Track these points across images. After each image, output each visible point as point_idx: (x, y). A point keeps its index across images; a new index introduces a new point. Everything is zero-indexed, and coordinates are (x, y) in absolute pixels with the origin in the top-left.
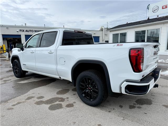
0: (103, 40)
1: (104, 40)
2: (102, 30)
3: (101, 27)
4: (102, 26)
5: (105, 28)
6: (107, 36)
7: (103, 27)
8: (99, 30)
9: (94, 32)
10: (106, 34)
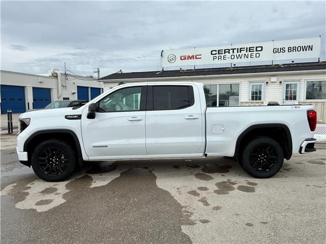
0: (59, 95)
1: (61, 95)
2: (55, 76)
3: (52, 70)
4: (55, 70)
5: (62, 74)
6: (66, 89)
7: (57, 71)
8: (47, 75)
9: (40, 78)
10: (64, 85)
